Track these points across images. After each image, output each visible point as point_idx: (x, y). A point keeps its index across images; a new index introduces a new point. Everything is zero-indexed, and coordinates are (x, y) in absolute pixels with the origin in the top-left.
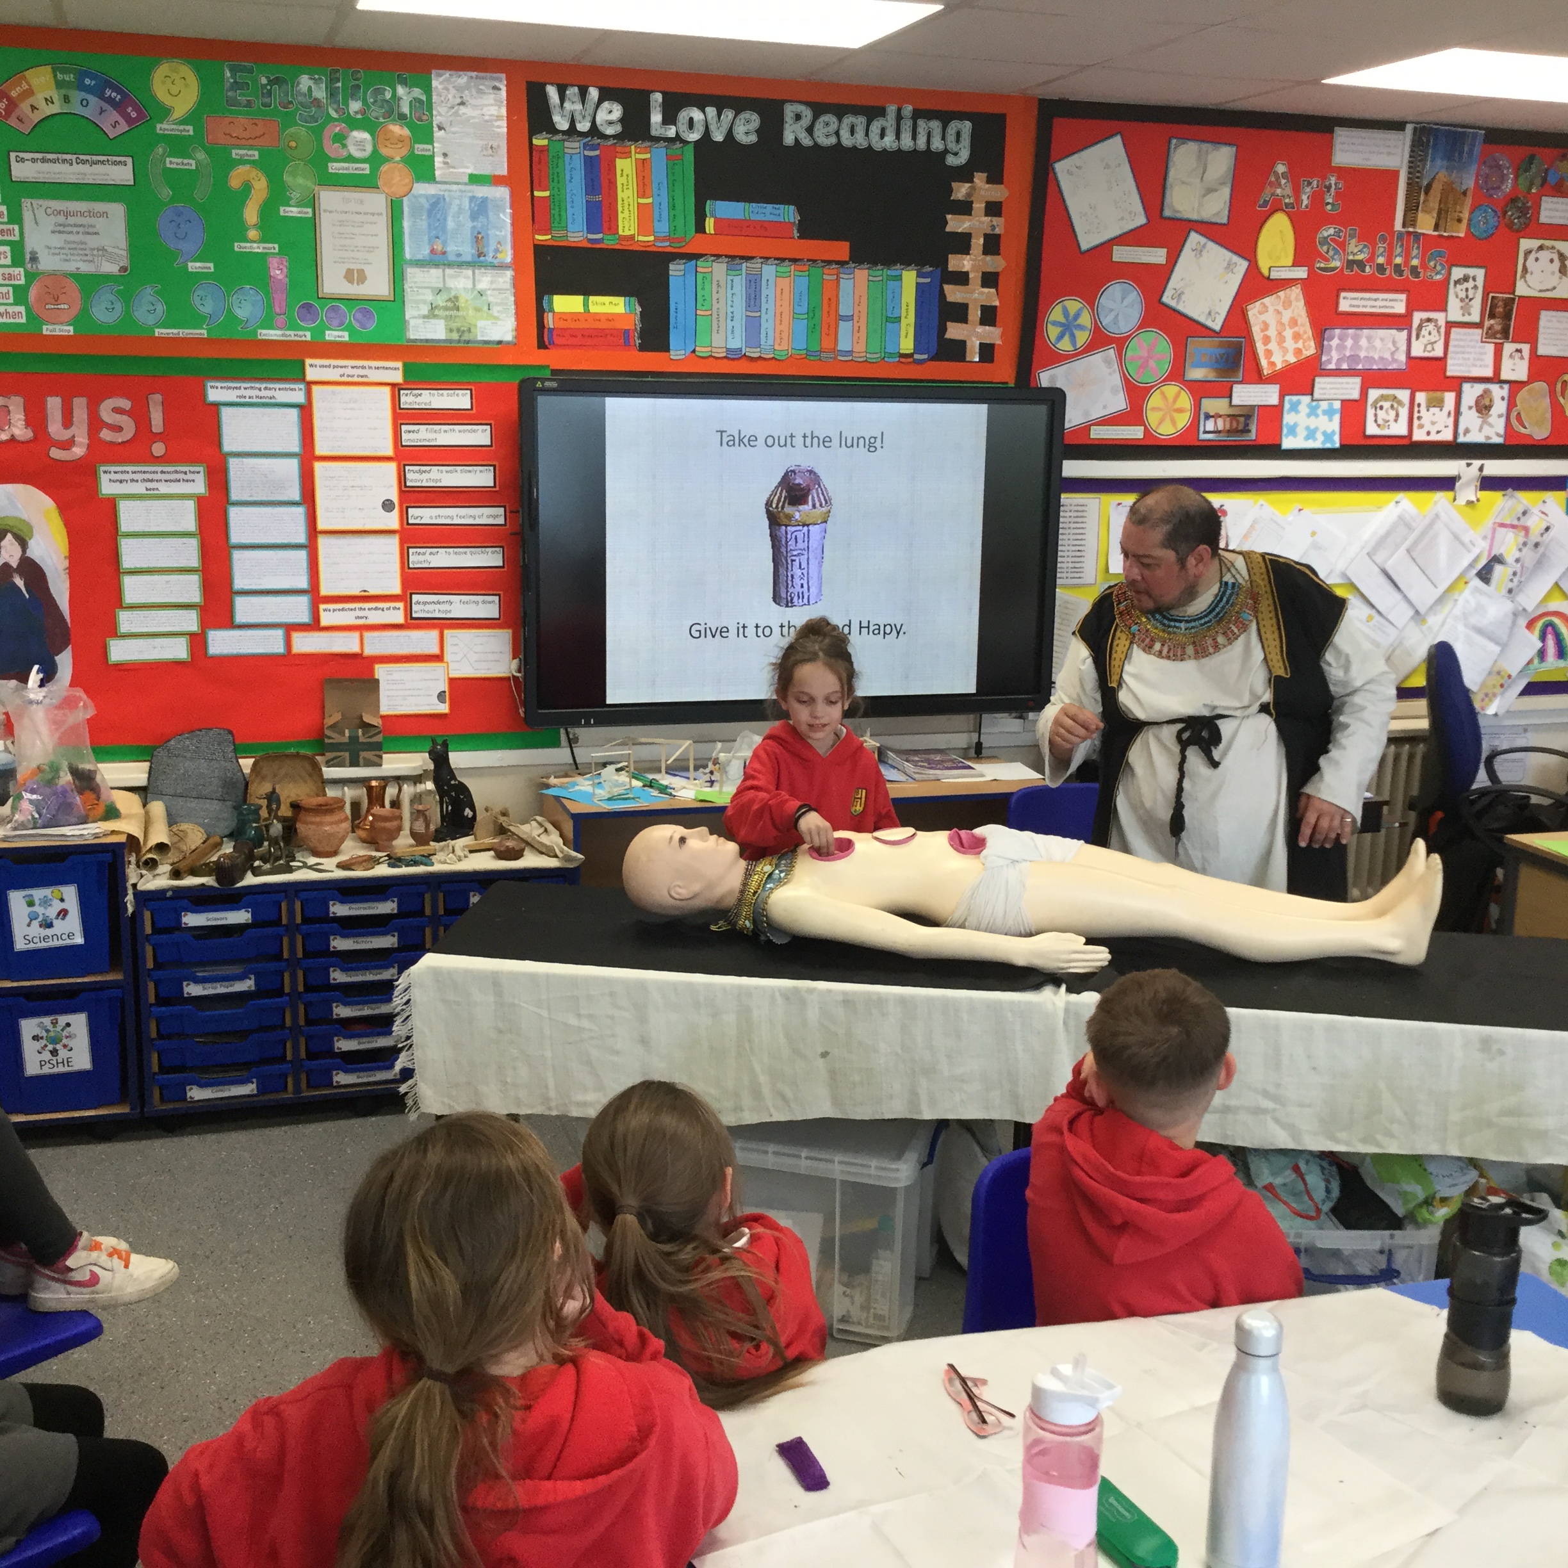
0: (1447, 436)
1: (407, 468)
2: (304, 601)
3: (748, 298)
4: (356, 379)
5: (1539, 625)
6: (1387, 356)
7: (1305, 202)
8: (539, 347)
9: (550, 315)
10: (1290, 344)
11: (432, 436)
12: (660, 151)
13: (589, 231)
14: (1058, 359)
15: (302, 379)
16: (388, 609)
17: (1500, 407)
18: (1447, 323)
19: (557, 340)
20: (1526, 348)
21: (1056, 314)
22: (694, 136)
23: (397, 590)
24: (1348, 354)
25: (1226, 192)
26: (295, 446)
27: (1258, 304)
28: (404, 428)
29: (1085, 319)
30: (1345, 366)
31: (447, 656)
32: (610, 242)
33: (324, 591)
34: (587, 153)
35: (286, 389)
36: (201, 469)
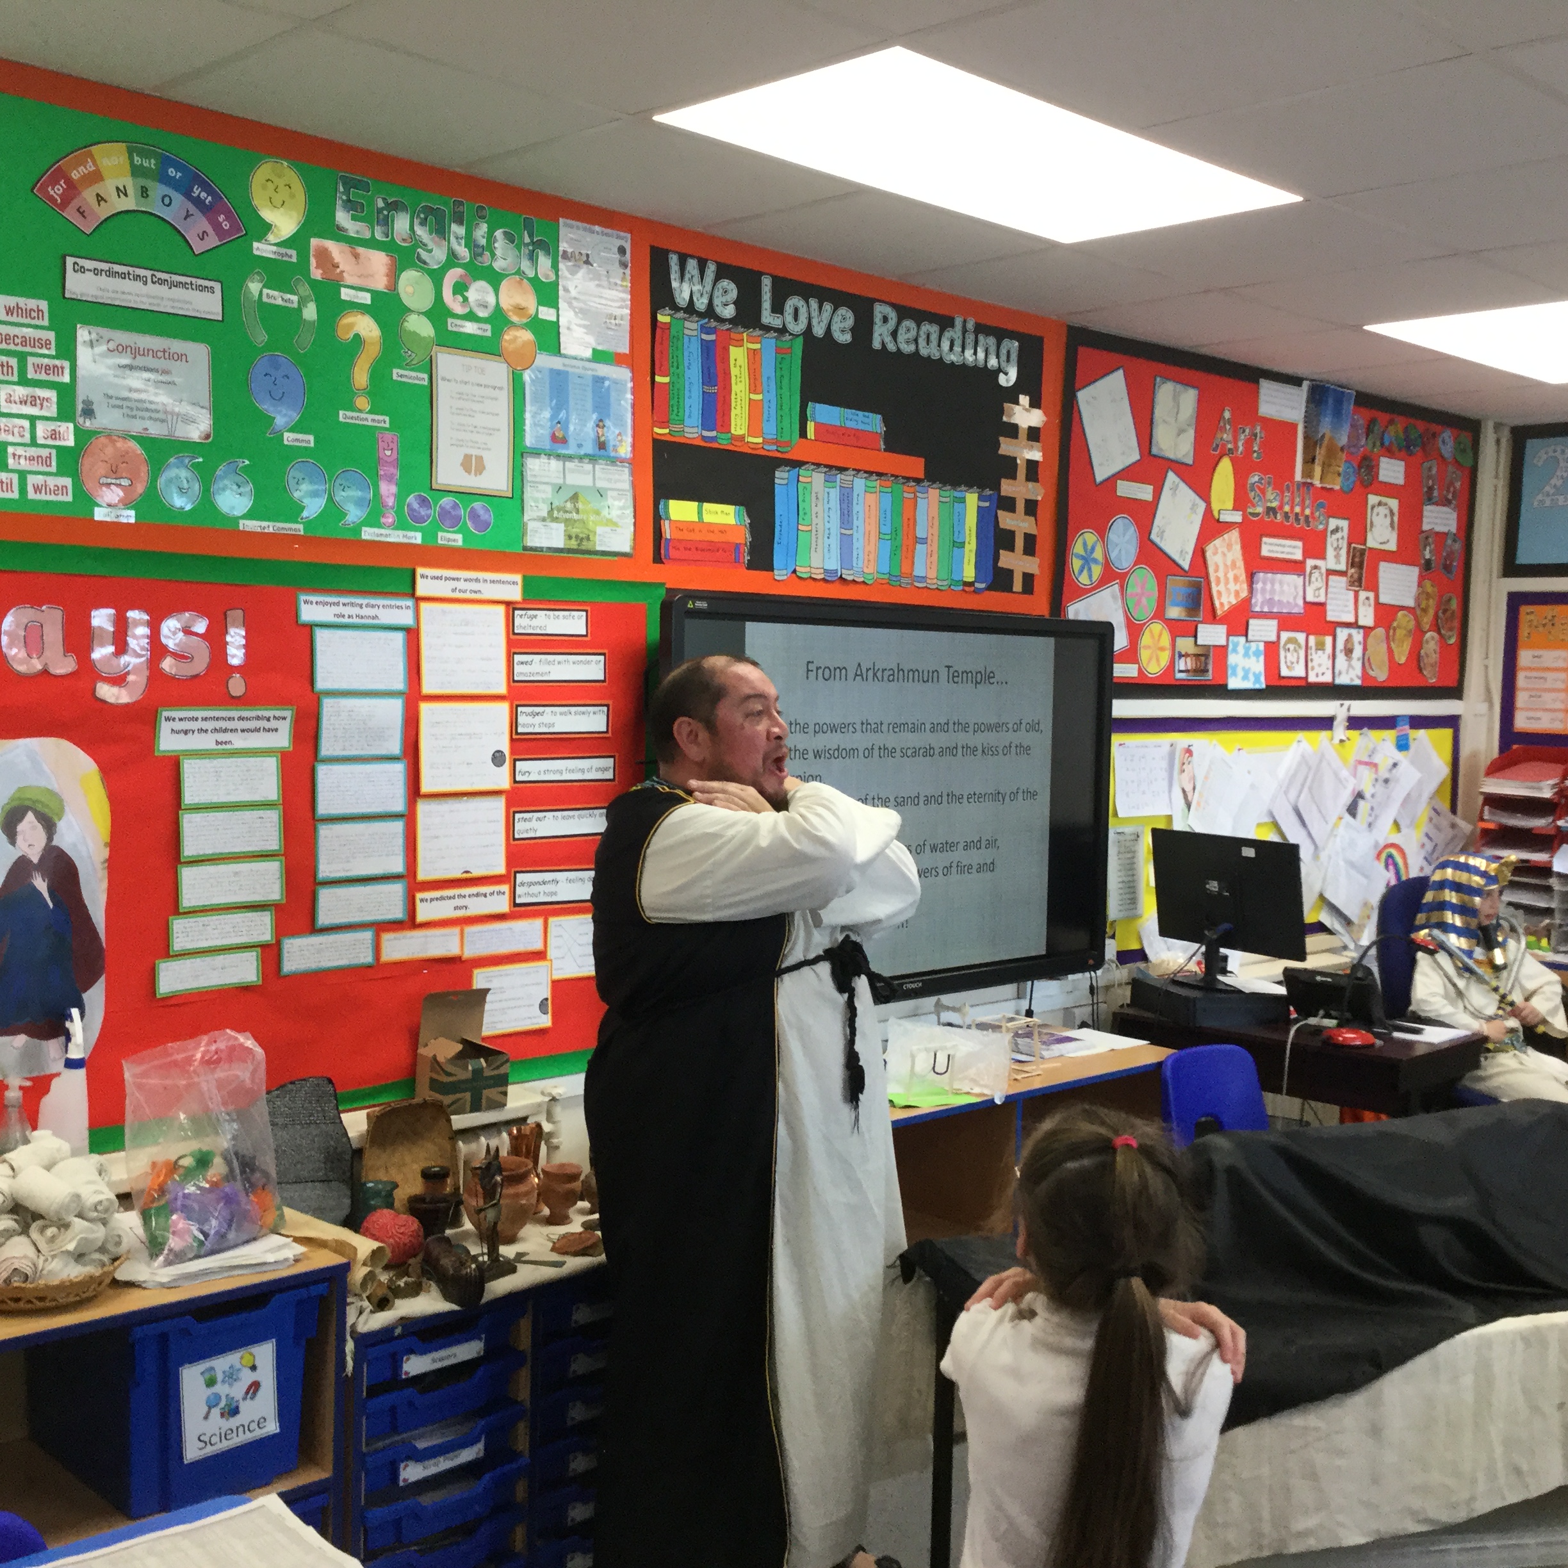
0: (1327, 678)
1: (520, 709)
2: (397, 890)
3: (842, 514)
4: (468, 596)
5: (1384, 856)
6: (1291, 600)
7: (1241, 449)
8: (654, 562)
9: (667, 523)
10: (1233, 587)
11: (545, 668)
12: (770, 341)
13: (705, 426)
14: (1082, 592)
15: (413, 595)
16: (492, 894)
17: (1358, 651)
18: (1328, 571)
19: (673, 553)
20: (1371, 595)
21: (1078, 548)
22: (799, 327)
23: (501, 870)
24: (1268, 597)
25: (1191, 434)
26: (398, 680)
27: (1211, 545)
28: (517, 658)
29: (1098, 554)
30: (1266, 609)
31: (550, 954)
32: (723, 442)
33: (421, 876)
34: (704, 337)
35: (391, 607)
36: (288, 714)
